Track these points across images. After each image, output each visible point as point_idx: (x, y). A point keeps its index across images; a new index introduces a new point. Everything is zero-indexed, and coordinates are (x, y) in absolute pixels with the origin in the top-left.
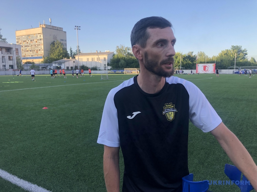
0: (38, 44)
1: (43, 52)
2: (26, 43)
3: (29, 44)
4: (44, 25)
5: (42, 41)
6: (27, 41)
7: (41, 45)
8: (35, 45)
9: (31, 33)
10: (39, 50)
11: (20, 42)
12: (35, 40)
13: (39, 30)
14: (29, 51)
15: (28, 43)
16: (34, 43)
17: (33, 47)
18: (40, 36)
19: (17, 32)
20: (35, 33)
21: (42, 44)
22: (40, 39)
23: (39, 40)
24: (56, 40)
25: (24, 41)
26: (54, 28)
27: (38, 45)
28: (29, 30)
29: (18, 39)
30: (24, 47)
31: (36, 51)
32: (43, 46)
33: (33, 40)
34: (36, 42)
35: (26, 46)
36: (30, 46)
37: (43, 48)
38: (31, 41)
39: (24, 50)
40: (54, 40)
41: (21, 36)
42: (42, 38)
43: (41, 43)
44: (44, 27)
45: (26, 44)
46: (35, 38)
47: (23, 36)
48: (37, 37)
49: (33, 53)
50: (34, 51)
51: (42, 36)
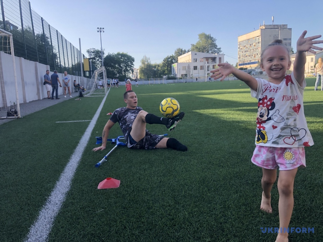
0: (256, 48)
4: (263, 26)
5: (260, 44)
6: (247, 46)
7: (259, 49)
8: (254, 49)
9: (251, 37)
10: (256, 54)
11: (241, 48)
12: (254, 44)
13: (258, 33)
14: (248, 56)
15: (248, 48)
17: (251, 52)
18: (259, 38)
19: (239, 37)
20: (254, 36)
22: (259, 43)
25: (244, 46)
26: (276, 27)
28: (249, 34)
29: (240, 44)
30: (244, 52)
31: (254, 55)
33: (252, 44)
34: (255, 46)
35: (246, 51)
38: (250, 45)
39: (244, 55)
41: (242, 42)
42: (260, 40)
44: (264, 28)
45: (246, 49)
46: (254, 42)
47: (244, 41)
48: (256, 40)
49: (251, 58)
50: (252, 56)
51: (260, 38)
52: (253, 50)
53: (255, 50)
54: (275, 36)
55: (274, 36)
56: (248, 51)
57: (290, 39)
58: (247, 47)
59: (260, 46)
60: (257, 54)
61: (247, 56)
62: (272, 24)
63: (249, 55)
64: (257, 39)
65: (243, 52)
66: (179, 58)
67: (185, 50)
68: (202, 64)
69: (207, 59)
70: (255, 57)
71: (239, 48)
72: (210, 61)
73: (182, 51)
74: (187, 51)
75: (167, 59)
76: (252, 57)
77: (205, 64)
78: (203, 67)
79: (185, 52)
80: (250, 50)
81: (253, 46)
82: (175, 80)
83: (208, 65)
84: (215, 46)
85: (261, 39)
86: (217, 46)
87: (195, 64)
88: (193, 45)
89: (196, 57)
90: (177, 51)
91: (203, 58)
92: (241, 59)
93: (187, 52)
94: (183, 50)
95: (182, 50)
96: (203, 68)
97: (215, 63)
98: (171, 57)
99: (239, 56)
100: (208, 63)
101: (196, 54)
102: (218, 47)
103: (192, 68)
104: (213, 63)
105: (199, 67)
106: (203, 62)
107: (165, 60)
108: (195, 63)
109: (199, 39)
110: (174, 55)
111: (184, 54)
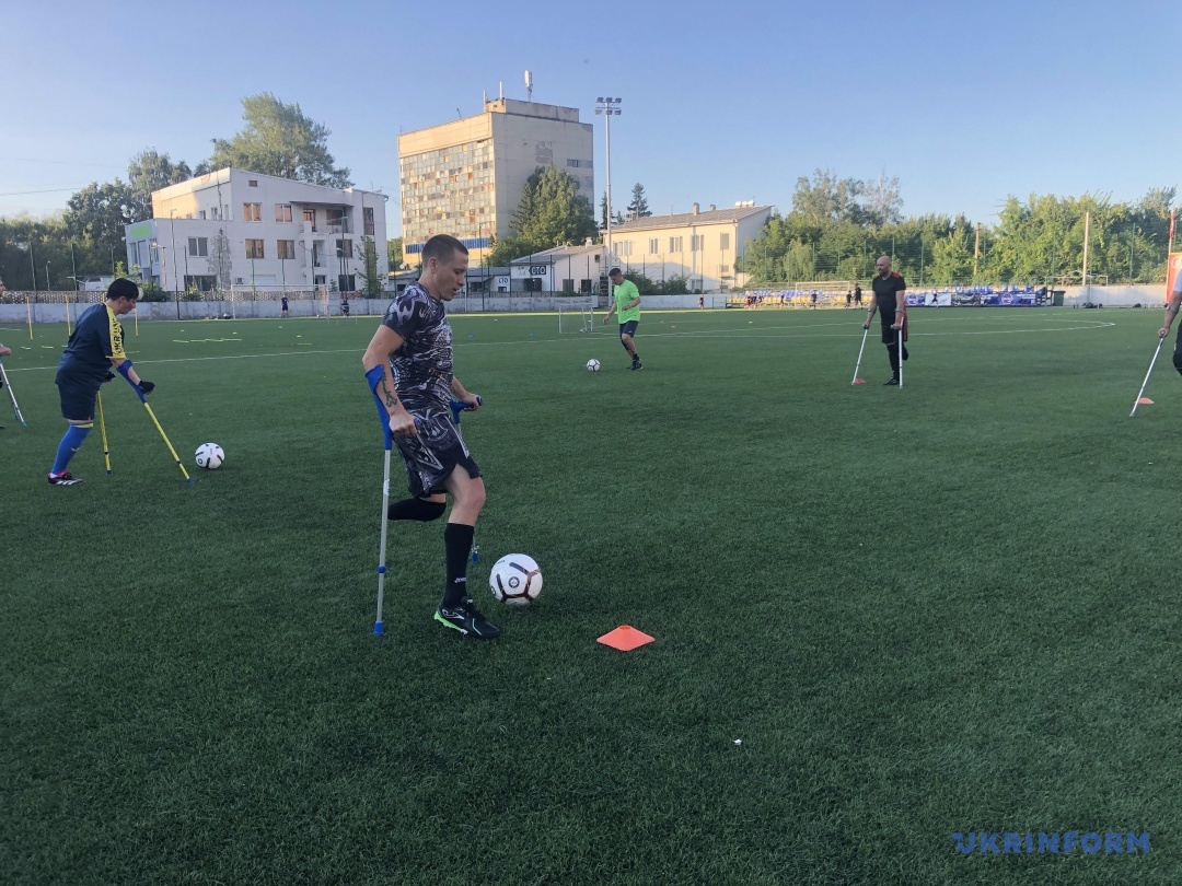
0: (476, 184)
1: (493, 217)
2: (434, 182)
3: (443, 188)
4: (499, 103)
5: (492, 172)
6: (438, 175)
7: (486, 189)
8: (466, 191)
9: (454, 141)
10: (478, 211)
11: (412, 181)
12: (465, 171)
13: (481, 126)
14: (444, 217)
15: (442, 182)
16: (462, 181)
17: (457, 201)
18: (485, 150)
19: (403, 139)
20: (466, 139)
21: (489, 184)
22: (485, 165)
23: (479, 168)
24: (546, 166)
25: (427, 177)
26: (542, 114)
27: (475, 189)
28: (443, 129)
29: (408, 167)
30: (425, 198)
31: (467, 214)
32: (493, 195)
33: (460, 169)
34: (470, 175)
35: (432, 197)
36: (448, 193)
37: (493, 203)
38: (451, 172)
39: (426, 212)
40: (541, 166)
41: (415, 158)
42: (492, 157)
43: (486, 180)
44: (501, 109)
45: (434, 189)
46: (465, 162)
47: (424, 157)
48: (473, 155)
49: (457, 224)
50: (462, 215)
51: (491, 149)
52: (462, 194)
53: (471, 192)
54: (541, 147)
55: (537, 147)
56: (443, 196)
57: (590, 164)
58: (438, 182)
59: (492, 180)
60: (482, 210)
61: (439, 216)
62: (526, 100)
63: (448, 210)
64: (479, 152)
65: (421, 198)
66: (155, 196)
67: (182, 163)
68: (286, 232)
69: (310, 208)
70: (472, 220)
71: (403, 181)
72: (322, 219)
73: (165, 165)
74: (193, 169)
75: (90, 200)
76: (463, 221)
77: (302, 231)
78: (289, 245)
79: (183, 173)
80: (452, 192)
81: (462, 177)
82: (161, 304)
83: (315, 236)
84: (325, 161)
85: (495, 150)
86: (332, 161)
87: (255, 231)
88: (223, 146)
89: (253, 196)
90: (140, 165)
91: (287, 202)
92: (414, 226)
93: (196, 176)
94: (174, 162)
95: (165, 161)
96: (290, 254)
97: (346, 230)
98: (111, 189)
99: (404, 214)
100: (314, 230)
101: (254, 184)
102: (336, 166)
103: (238, 248)
104: (337, 231)
105: (271, 248)
106: (289, 225)
107: (81, 202)
108: (254, 224)
109: (248, 122)
110: (126, 182)
111: (177, 181)
